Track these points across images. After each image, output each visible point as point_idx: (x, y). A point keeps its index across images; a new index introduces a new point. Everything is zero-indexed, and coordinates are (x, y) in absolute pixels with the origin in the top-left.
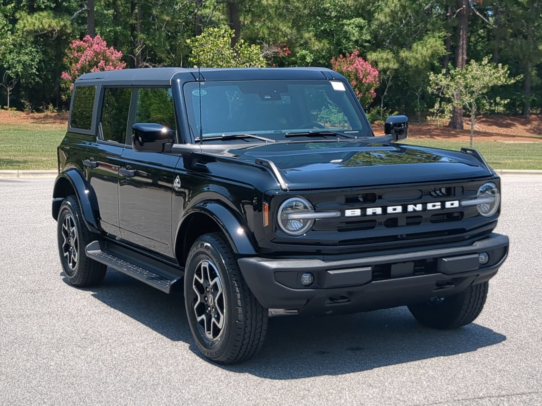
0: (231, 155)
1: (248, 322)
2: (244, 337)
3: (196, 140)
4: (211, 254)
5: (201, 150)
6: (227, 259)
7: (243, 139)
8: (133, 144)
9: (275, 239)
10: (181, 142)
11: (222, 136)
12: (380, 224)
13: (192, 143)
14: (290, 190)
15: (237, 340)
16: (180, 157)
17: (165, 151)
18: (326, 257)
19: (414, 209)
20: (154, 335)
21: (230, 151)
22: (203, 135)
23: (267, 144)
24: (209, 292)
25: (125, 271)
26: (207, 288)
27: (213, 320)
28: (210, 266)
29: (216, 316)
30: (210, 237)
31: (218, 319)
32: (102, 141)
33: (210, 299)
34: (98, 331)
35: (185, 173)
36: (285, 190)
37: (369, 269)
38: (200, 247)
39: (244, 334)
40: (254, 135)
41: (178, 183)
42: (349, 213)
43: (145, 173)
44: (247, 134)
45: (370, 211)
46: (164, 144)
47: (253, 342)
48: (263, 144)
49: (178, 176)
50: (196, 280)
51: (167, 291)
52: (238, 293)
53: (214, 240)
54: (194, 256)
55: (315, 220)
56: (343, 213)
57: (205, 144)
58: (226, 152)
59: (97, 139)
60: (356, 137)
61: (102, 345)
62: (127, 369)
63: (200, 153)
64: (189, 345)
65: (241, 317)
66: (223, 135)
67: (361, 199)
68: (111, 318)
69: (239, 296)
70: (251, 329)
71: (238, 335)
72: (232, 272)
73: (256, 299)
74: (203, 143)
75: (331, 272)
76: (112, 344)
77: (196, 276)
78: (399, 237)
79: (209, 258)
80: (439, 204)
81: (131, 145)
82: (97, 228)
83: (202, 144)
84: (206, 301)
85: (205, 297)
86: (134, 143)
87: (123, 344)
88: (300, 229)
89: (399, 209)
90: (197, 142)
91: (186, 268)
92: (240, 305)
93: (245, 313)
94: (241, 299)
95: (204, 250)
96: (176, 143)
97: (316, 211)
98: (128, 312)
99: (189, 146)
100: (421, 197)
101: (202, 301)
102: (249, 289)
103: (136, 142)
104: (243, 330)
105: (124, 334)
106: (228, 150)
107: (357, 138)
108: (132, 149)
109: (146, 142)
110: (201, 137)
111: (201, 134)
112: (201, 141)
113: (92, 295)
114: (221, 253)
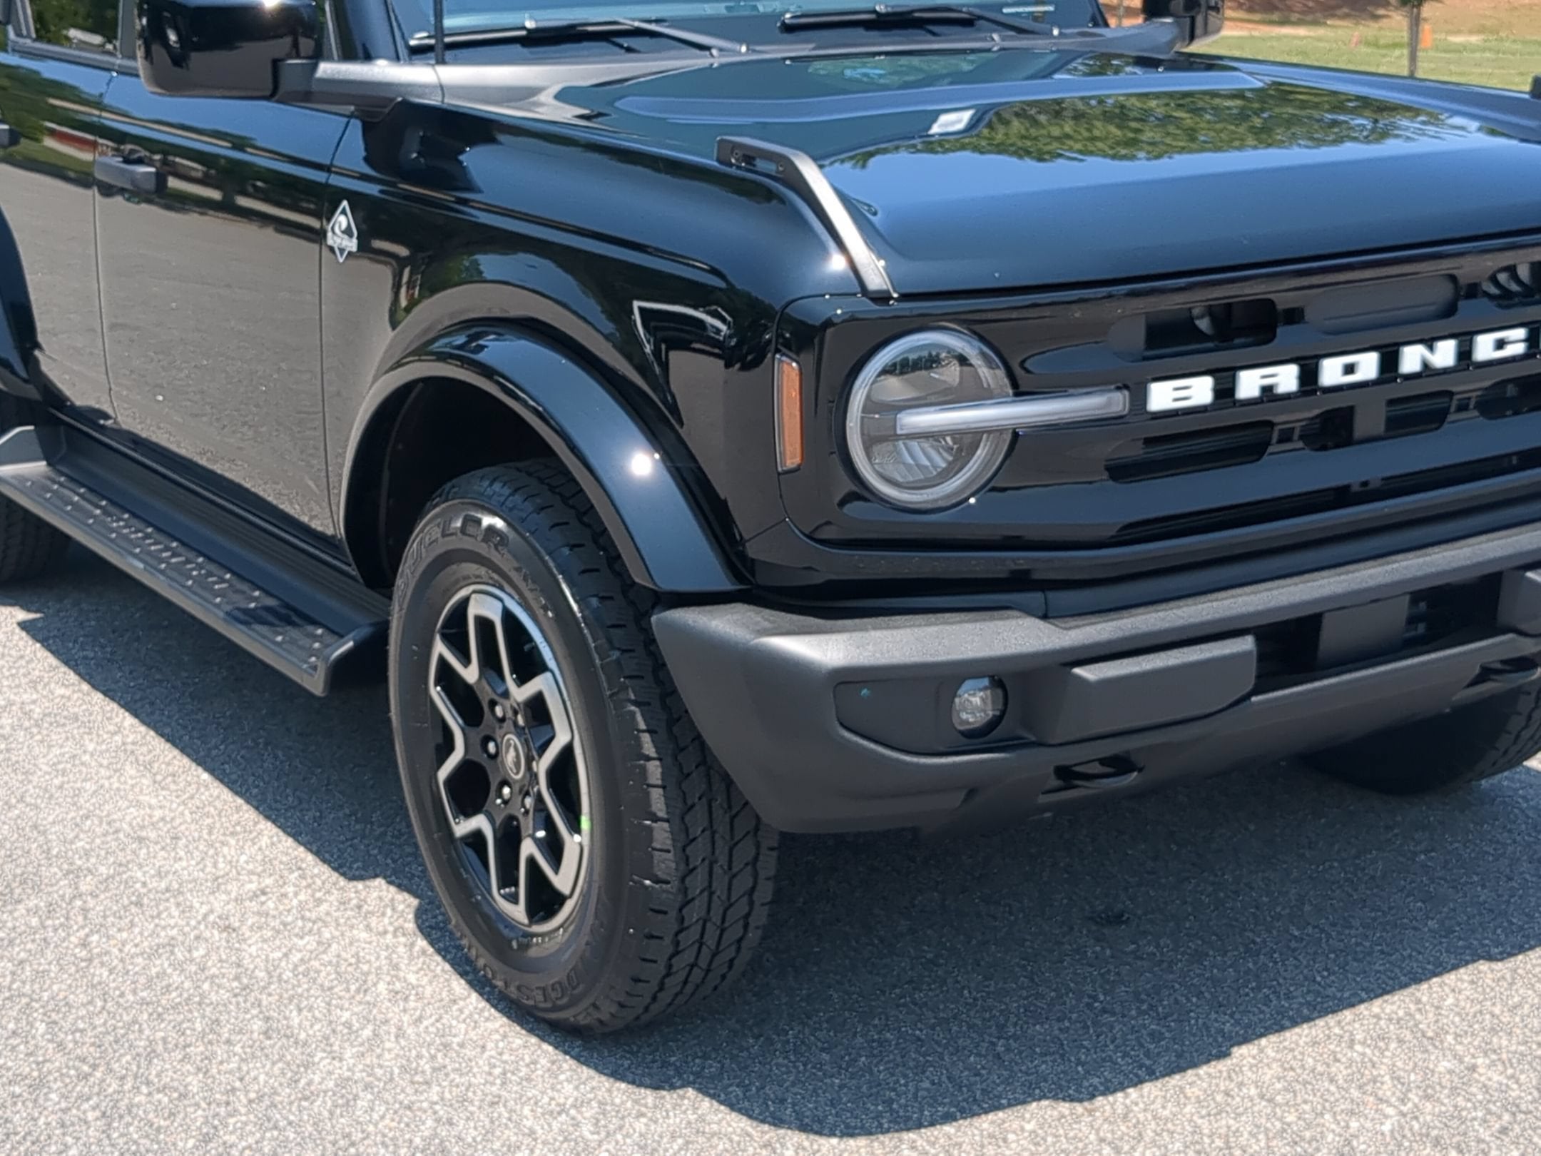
0: (567, 113)
1: (697, 882)
2: (677, 943)
3: (413, 43)
4: (518, 570)
5: (442, 87)
6: (594, 602)
7: (610, 37)
8: (140, 53)
9: (828, 523)
10: (349, 54)
11: (524, 28)
12: (1286, 437)
13: (397, 58)
14: (905, 297)
15: (648, 957)
16: (351, 116)
17: (281, 91)
18: (1058, 598)
19: (1426, 365)
20: (265, 841)
21: (565, 96)
22: (449, 22)
23: (716, 60)
24: (503, 720)
25: (136, 568)
26: (493, 704)
27: (528, 848)
28: (508, 617)
29: (541, 834)
30: (506, 491)
31: (554, 849)
32: (28, 41)
33: (512, 754)
34: (35, 827)
35: (373, 189)
36: (881, 298)
37: (1247, 644)
38: (463, 530)
39: (677, 934)
40: (658, 21)
41: (348, 232)
42: (1162, 396)
43: (197, 168)
44: (628, 16)
45: (1249, 384)
46: (276, 64)
47: (714, 955)
48: (698, 61)
49: (345, 203)
50: (443, 663)
51: (316, 684)
52: (648, 759)
53: (529, 506)
54: (430, 566)
55: (1015, 435)
56: (1140, 397)
57: (457, 62)
58: (546, 97)
59: (12, 35)
60: (1056, 32)
61: (51, 909)
62: (157, 1064)
63: (434, 101)
64: (415, 902)
65: (666, 864)
66: (530, 24)
67: (1204, 324)
68: (91, 747)
69: (654, 771)
70: (709, 911)
71: (652, 937)
72: (618, 662)
73: (728, 782)
74: (449, 55)
75: (1087, 673)
76: (91, 902)
77: (440, 648)
78: (1356, 488)
79: (502, 579)
80: (1521, 333)
81: (134, 57)
82: (23, 374)
83: (442, 61)
84: (494, 757)
85: (487, 739)
86: (148, 55)
87: (139, 904)
88: (945, 475)
89: (1368, 365)
90: (418, 52)
91: (396, 607)
92: (662, 814)
93: (684, 842)
94: (664, 787)
95: (483, 549)
96: (330, 59)
97: (1020, 392)
98: (156, 717)
99: (383, 71)
100: (1449, 310)
101: (470, 757)
102: (698, 738)
103: (157, 49)
104: (673, 914)
105: (141, 840)
106: (556, 89)
107: (1061, 34)
108: (137, 76)
109: (199, 48)
110: (439, 31)
111: (439, 16)
112: (439, 47)
113: (24, 626)
114: (561, 573)
